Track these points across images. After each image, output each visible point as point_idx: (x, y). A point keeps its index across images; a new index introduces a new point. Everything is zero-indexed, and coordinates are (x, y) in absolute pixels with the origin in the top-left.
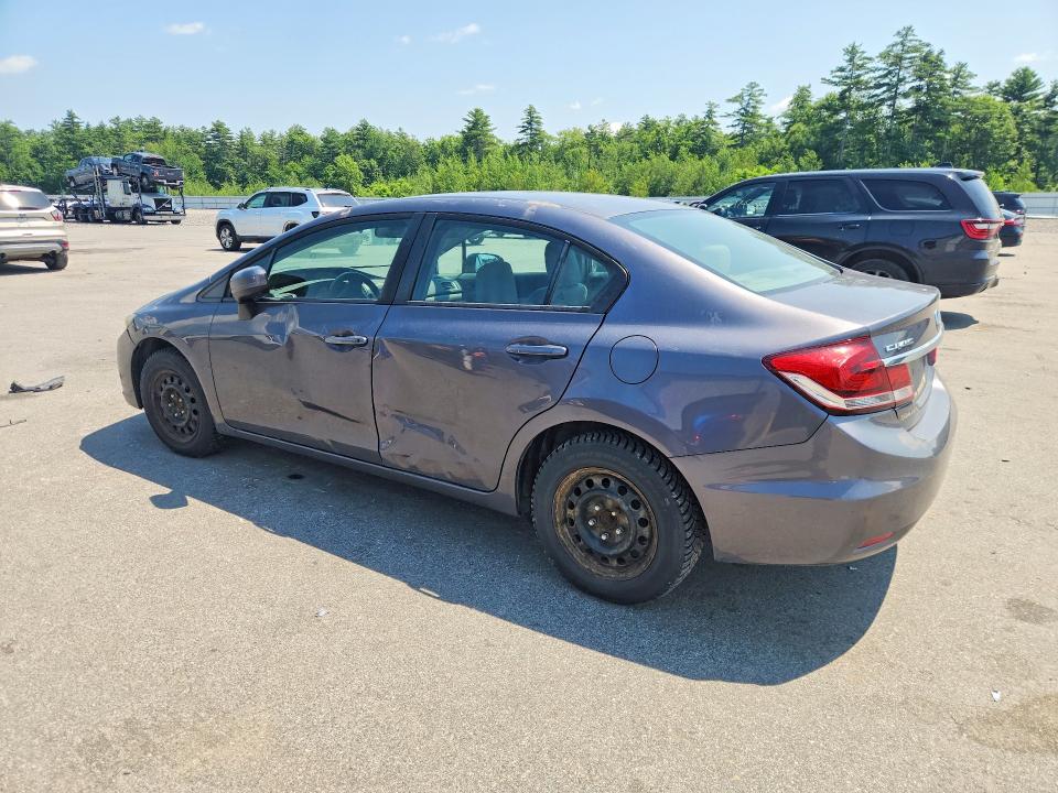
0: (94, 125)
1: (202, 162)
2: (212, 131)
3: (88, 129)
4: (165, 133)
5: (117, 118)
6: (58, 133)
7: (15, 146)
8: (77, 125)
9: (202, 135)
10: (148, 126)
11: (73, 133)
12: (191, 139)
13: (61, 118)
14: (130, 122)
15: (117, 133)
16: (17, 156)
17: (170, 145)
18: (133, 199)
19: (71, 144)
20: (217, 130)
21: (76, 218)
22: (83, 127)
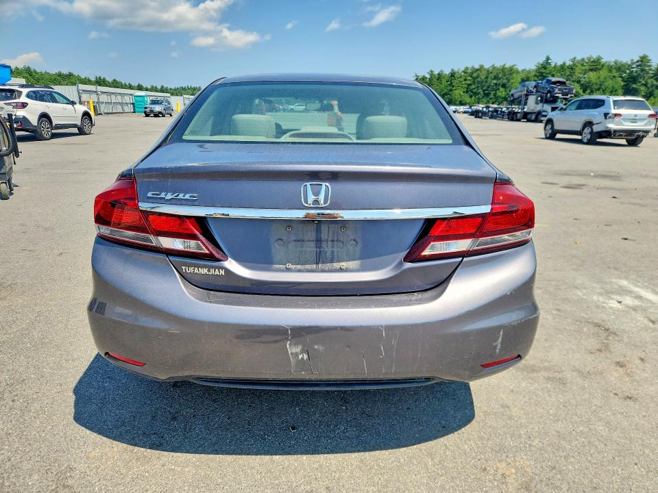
0: (560, 63)
1: (622, 83)
2: (638, 61)
3: (555, 66)
4: (603, 66)
5: (575, 58)
6: (538, 70)
7: (512, 78)
8: (550, 64)
9: (629, 65)
10: (594, 62)
11: (545, 69)
12: (620, 68)
13: (542, 60)
14: (583, 60)
15: (571, 68)
16: (512, 84)
17: (603, 73)
18: (539, 107)
19: (542, 76)
20: (642, 61)
21: (508, 118)
22: (553, 65)
